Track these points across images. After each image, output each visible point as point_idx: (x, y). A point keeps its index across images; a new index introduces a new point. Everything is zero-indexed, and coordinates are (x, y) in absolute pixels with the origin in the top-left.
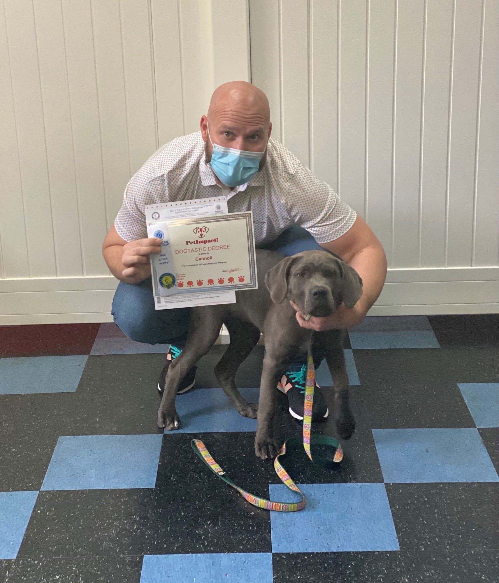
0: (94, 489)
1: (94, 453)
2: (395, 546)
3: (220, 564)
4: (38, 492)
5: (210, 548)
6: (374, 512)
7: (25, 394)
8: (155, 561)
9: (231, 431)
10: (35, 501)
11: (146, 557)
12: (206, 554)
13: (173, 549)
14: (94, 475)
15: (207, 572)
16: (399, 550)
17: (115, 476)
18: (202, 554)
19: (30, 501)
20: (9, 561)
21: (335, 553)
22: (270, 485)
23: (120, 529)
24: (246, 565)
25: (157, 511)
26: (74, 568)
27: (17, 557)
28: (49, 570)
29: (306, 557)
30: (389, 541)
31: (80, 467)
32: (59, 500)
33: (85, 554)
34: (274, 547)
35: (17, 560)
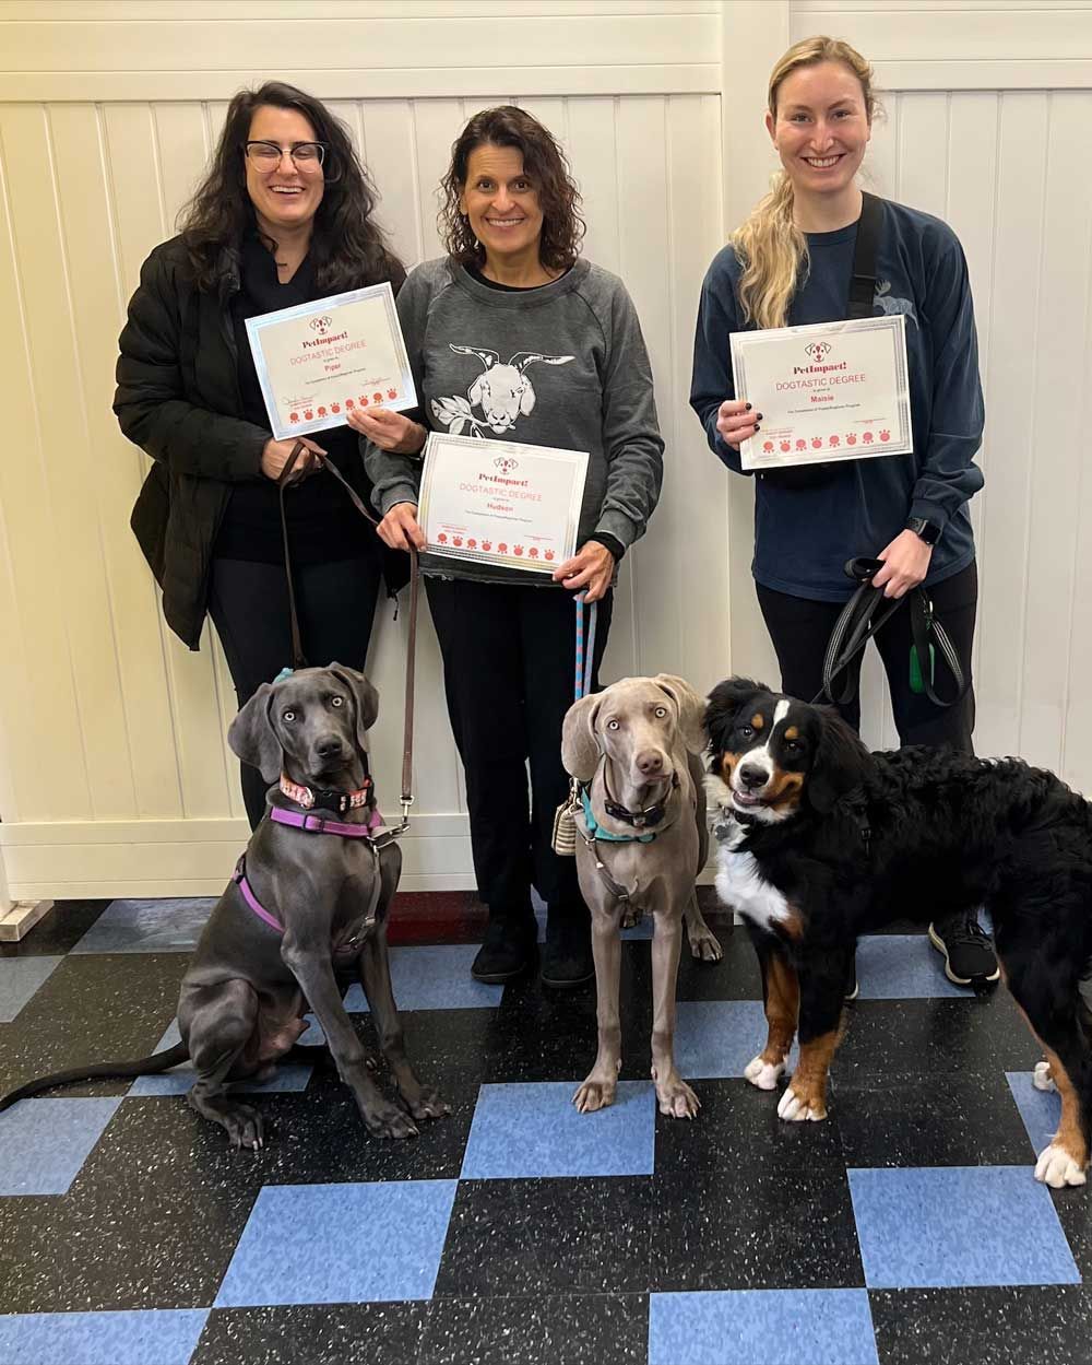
0: (551, 1176)
1: (544, 1114)
2: (1075, 1278)
3: (782, 1310)
4: (456, 1181)
5: (761, 1280)
8: (670, 1303)
10: (453, 1198)
11: (653, 1296)
12: (755, 1291)
13: (698, 1281)
14: (547, 1152)
15: (760, 1320)
16: (1080, 1282)
17: (584, 1154)
18: (749, 1291)
19: (444, 1197)
20: (420, 1304)
21: (972, 1288)
22: (848, 1170)
23: (604, 1249)
24: (826, 1310)
25: (663, 1215)
26: (533, 1317)
27: (434, 1296)
28: (490, 1319)
30: (1061, 1268)
31: (522, 1138)
32: (493, 1196)
33: (550, 1292)
34: (869, 1279)
35: (434, 1302)
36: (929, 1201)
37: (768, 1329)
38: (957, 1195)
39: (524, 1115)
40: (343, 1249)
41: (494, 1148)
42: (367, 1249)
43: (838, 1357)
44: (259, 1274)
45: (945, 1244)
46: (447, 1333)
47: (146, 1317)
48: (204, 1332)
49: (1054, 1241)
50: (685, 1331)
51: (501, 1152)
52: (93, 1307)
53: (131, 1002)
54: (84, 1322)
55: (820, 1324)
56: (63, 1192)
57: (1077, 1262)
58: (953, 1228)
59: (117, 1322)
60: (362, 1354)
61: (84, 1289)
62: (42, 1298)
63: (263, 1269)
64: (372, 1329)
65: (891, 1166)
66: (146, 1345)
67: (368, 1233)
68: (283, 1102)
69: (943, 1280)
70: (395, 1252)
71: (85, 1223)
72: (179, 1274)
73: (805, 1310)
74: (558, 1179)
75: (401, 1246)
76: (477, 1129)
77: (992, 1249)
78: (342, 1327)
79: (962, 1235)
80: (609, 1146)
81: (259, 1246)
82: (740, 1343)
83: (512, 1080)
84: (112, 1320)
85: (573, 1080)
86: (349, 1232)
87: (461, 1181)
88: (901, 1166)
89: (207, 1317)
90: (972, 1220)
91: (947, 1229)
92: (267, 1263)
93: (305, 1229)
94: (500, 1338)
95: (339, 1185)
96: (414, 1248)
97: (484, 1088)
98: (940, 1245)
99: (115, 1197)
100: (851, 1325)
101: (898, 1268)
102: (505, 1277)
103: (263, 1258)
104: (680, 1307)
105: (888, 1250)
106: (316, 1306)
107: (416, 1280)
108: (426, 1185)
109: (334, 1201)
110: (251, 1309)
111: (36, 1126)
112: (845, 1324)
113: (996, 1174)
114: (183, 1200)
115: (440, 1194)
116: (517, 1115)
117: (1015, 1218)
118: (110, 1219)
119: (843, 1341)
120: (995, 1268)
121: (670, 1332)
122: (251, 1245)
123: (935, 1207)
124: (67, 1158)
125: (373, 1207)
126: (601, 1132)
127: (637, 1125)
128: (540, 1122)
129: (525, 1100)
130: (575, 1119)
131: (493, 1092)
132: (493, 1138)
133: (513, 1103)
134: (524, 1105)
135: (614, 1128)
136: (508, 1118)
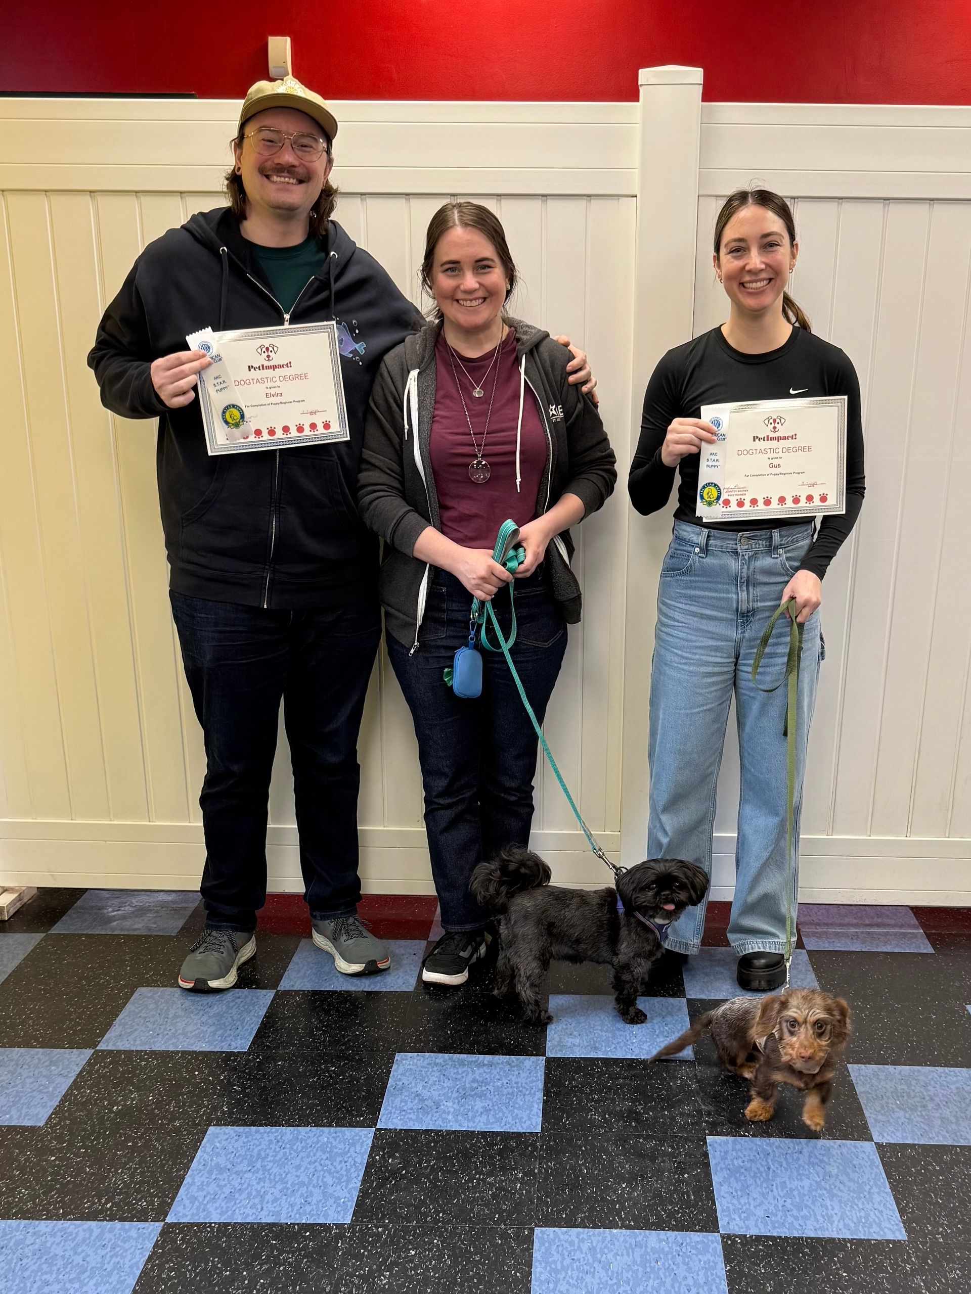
0: (454, 1129)
1: (449, 1079)
2: (901, 1235)
3: (646, 1247)
4: (374, 1129)
5: (630, 1222)
6: (863, 1182)
7: (341, 991)
8: (552, 1236)
9: (643, 1058)
10: (370, 1142)
11: (537, 1231)
12: (624, 1231)
13: (576, 1220)
14: (452, 1110)
15: (628, 1255)
16: (906, 1239)
17: (481, 1113)
18: (618, 1230)
19: (363, 1142)
20: (340, 1226)
21: (811, 1238)
22: (707, 1138)
23: (496, 1189)
24: (684, 1250)
25: (547, 1165)
26: (435, 1241)
27: (352, 1221)
28: (398, 1241)
29: (771, 1243)
30: (890, 1226)
31: (430, 1098)
32: (404, 1143)
33: (449, 1222)
34: (723, 1226)
35: (352, 1226)
36: (777, 1165)
37: (634, 1262)
38: (801, 1162)
39: (433, 1079)
40: (277, 1179)
41: (406, 1105)
42: (297, 1182)
43: (692, 1288)
44: (205, 1197)
45: (789, 1201)
46: (362, 1251)
47: (109, 1226)
48: (157, 1241)
49: (884, 1204)
50: (564, 1259)
51: (412, 1109)
52: (64, 1217)
53: (100, 974)
54: (56, 1230)
55: (679, 1260)
56: (41, 1124)
57: (904, 1222)
58: (797, 1187)
59: (84, 1230)
60: (290, 1264)
61: (59, 1202)
62: (21, 1208)
63: (208, 1193)
64: (299, 1245)
65: (745, 1136)
66: (108, 1250)
67: (298, 1167)
68: (230, 1060)
69: (787, 1231)
70: (321, 1184)
71: (60, 1150)
72: (138, 1194)
73: (666, 1249)
74: (459, 1132)
75: (325, 1180)
76: (391, 1089)
77: (830, 1208)
78: (274, 1242)
79: (804, 1195)
80: (504, 1108)
81: (206, 1175)
82: (610, 1273)
83: (421, 1051)
84: (80, 1229)
85: (475, 1054)
86: (282, 1166)
87: (378, 1130)
88: (753, 1136)
89: (160, 1229)
90: (813, 1183)
91: (791, 1189)
92: (212, 1188)
93: (246, 1162)
94: (407, 1257)
95: (274, 1129)
96: (337, 1181)
97: (398, 1056)
98: (785, 1201)
99: (85, 1130)
100: (705, 1262)
101: (747, 1218)
102: (412, 1208)
103: (208, 1184)
104: (560, 1240)
105: (740, 1203)
106: (252, 1224)
107: (337, 1207)
108: (349, 1133)
109: (270, 1142)
110: (198, 1224)
111: (19, 1070)
112: (700, 1261)
113: (836, 1146)
114: (143, 1134)
115: (359, 1139)
116: (426, 1080)
117: (851, 1184)
118: (81, 1147)
119: (698, 1275)
120: (832, 1223)
121: (550, 1259)
122: (198, 1174)
123: (781, 1170)
124: (45, 1096)
125: (303, 1147)
126: (497, 1096)
127: (527, 1092)
128: (445, 1085)
129: (433, 1067)
130: (475, 1085)
131: (407, 1059)
132: (405, 1096)
133: (423, 1070)
134: (433, 1071)
135: (508, 1094)
136: (418, 1081)
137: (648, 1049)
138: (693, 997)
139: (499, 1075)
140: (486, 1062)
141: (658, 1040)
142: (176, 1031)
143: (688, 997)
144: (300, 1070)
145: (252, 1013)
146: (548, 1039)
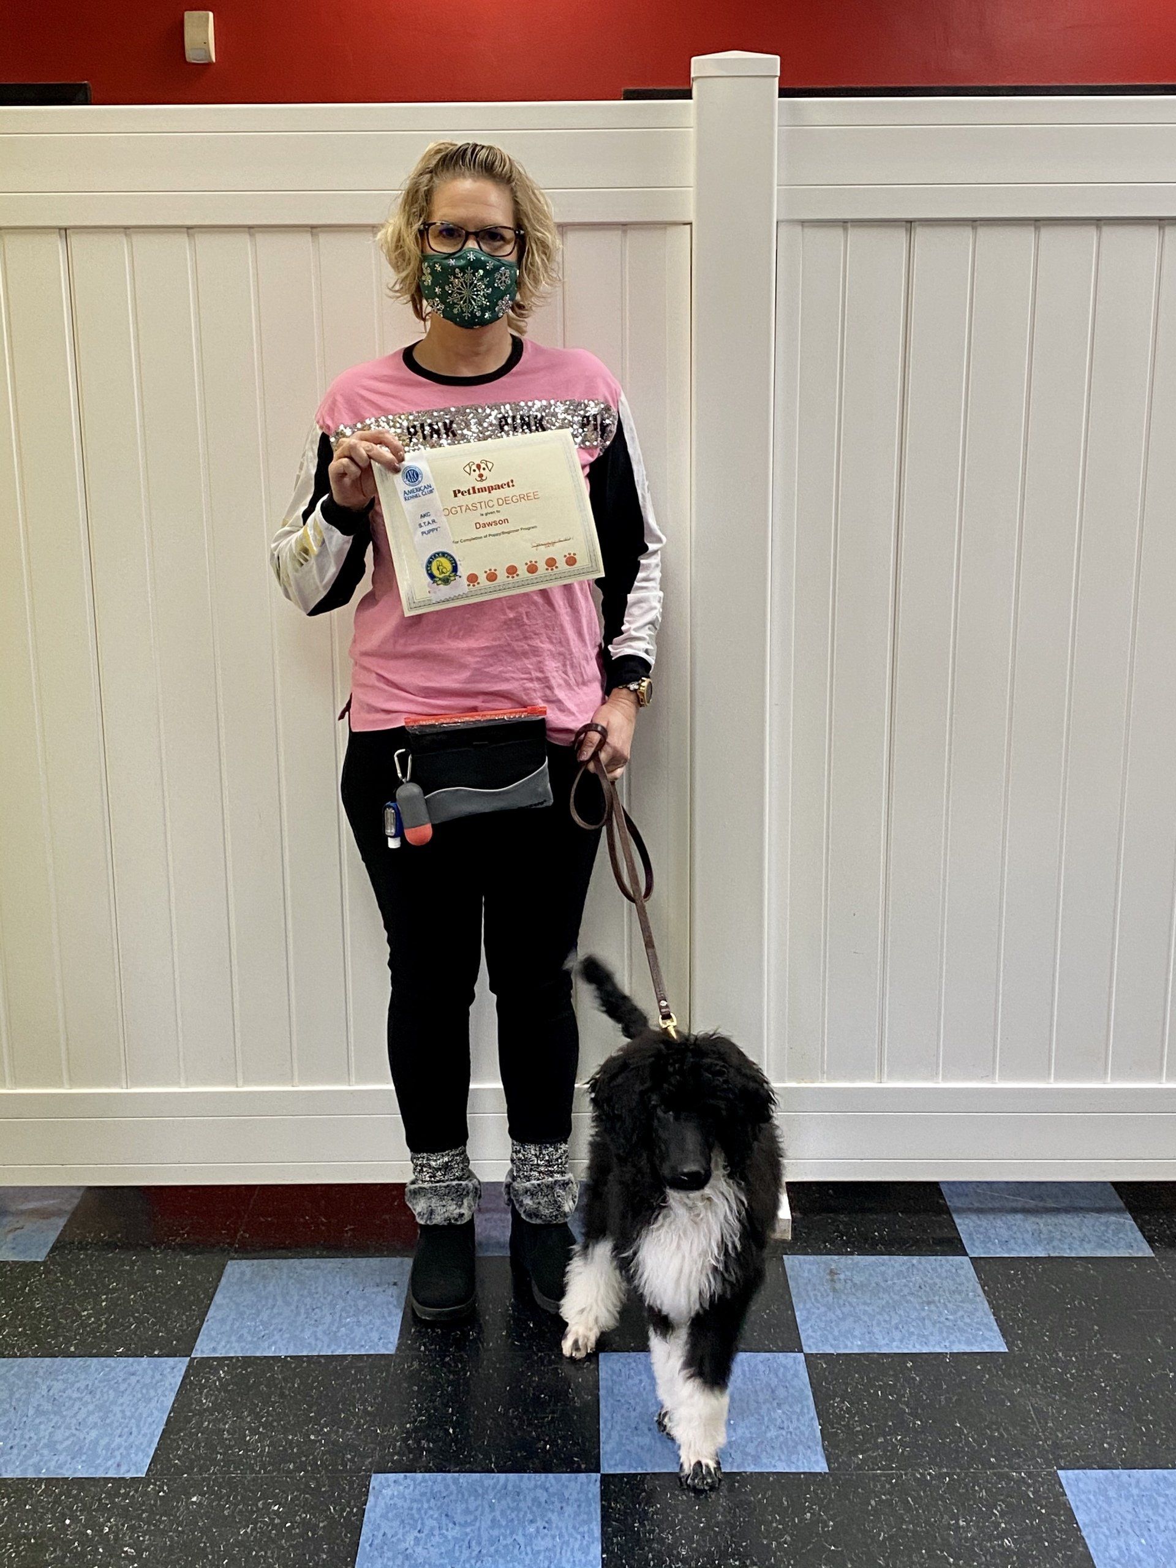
7: (286, 1357)
39: (430, 1523)
68: (118, 1495)
76: (367, 1545)
83: (413, 1470)
85: (492, 1471)
97: (377, 1480)
116: (419, 1526)
126: (530, 1556)
127: (577, 1546)
128: (450, 1535)
129: (428, 1501)
130: (495, 1532)
131: (389, 1486)
132: (389, 1559)
133: (415, 1505)
134: (430, 1508)
135: (547, 1549)
136: (407, 1528)
137: (753, 1453)
138: (814, 1352)
139: (532, 1512)
140: (510, 1488)
141: (769, 1435)
142: (39, 1440)
143: (806, 1350)
144: (226, 1513)
145: (153, 1404)
146: (602, 1439)
